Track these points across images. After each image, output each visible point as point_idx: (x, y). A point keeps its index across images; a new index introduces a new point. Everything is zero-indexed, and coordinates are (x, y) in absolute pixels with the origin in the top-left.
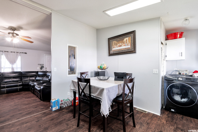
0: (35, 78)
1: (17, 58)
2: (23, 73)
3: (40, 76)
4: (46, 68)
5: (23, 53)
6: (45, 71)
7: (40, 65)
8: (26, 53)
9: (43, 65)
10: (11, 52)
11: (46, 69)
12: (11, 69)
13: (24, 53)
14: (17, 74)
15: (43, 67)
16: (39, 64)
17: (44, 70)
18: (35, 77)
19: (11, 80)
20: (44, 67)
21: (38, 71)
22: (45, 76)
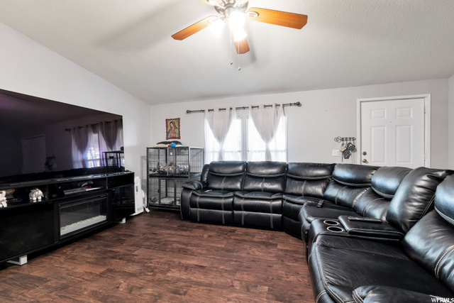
0: (324, 190)
1: (276, 122)
2: (290, 167)
3: (343, 185)
4: (365, 154)
5: (291, 104)
6: (358, 163)
7: (342, 139)
8: (298, 104)
9: (354, 139)
10: (265, 106)
11: (364, 157)
12: (264, 154)
13: (295, 104)
14: (274, 170)
15: (353, 148)
16: (337, 139)
17: (356, 159)
18: (323, 185)
19: (259, 185)
20: (358, 147)
21: (334, 165)
22: (362, 188)
